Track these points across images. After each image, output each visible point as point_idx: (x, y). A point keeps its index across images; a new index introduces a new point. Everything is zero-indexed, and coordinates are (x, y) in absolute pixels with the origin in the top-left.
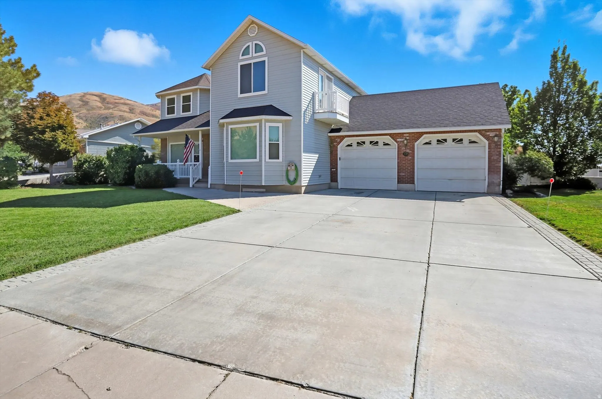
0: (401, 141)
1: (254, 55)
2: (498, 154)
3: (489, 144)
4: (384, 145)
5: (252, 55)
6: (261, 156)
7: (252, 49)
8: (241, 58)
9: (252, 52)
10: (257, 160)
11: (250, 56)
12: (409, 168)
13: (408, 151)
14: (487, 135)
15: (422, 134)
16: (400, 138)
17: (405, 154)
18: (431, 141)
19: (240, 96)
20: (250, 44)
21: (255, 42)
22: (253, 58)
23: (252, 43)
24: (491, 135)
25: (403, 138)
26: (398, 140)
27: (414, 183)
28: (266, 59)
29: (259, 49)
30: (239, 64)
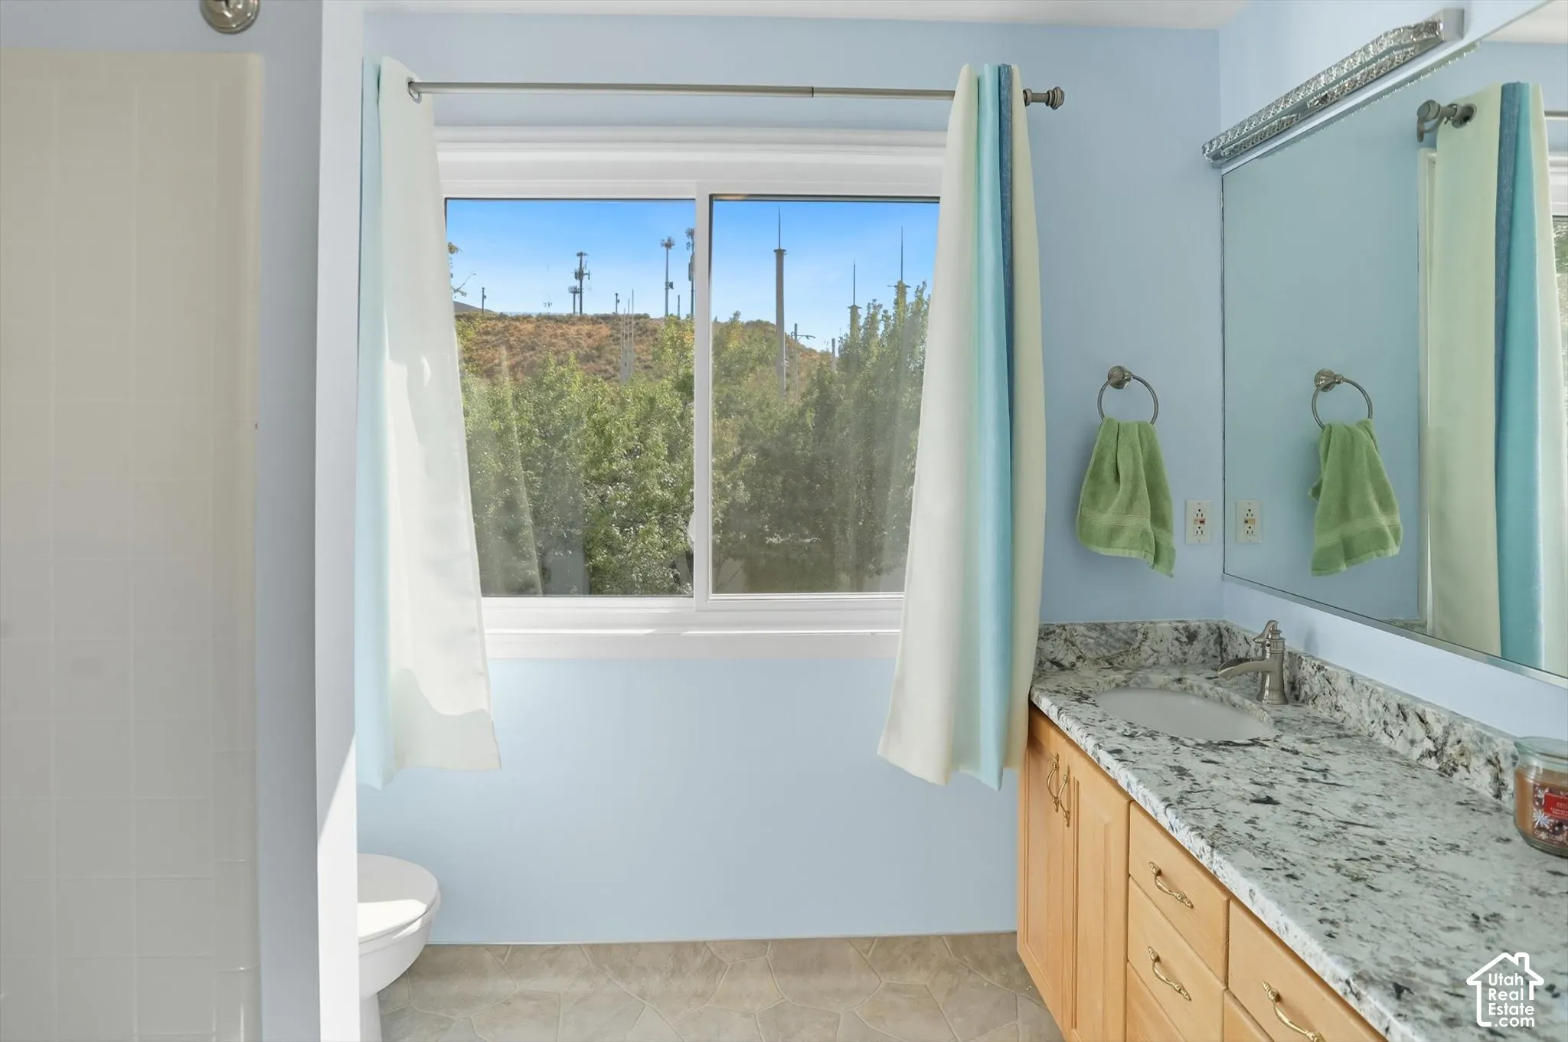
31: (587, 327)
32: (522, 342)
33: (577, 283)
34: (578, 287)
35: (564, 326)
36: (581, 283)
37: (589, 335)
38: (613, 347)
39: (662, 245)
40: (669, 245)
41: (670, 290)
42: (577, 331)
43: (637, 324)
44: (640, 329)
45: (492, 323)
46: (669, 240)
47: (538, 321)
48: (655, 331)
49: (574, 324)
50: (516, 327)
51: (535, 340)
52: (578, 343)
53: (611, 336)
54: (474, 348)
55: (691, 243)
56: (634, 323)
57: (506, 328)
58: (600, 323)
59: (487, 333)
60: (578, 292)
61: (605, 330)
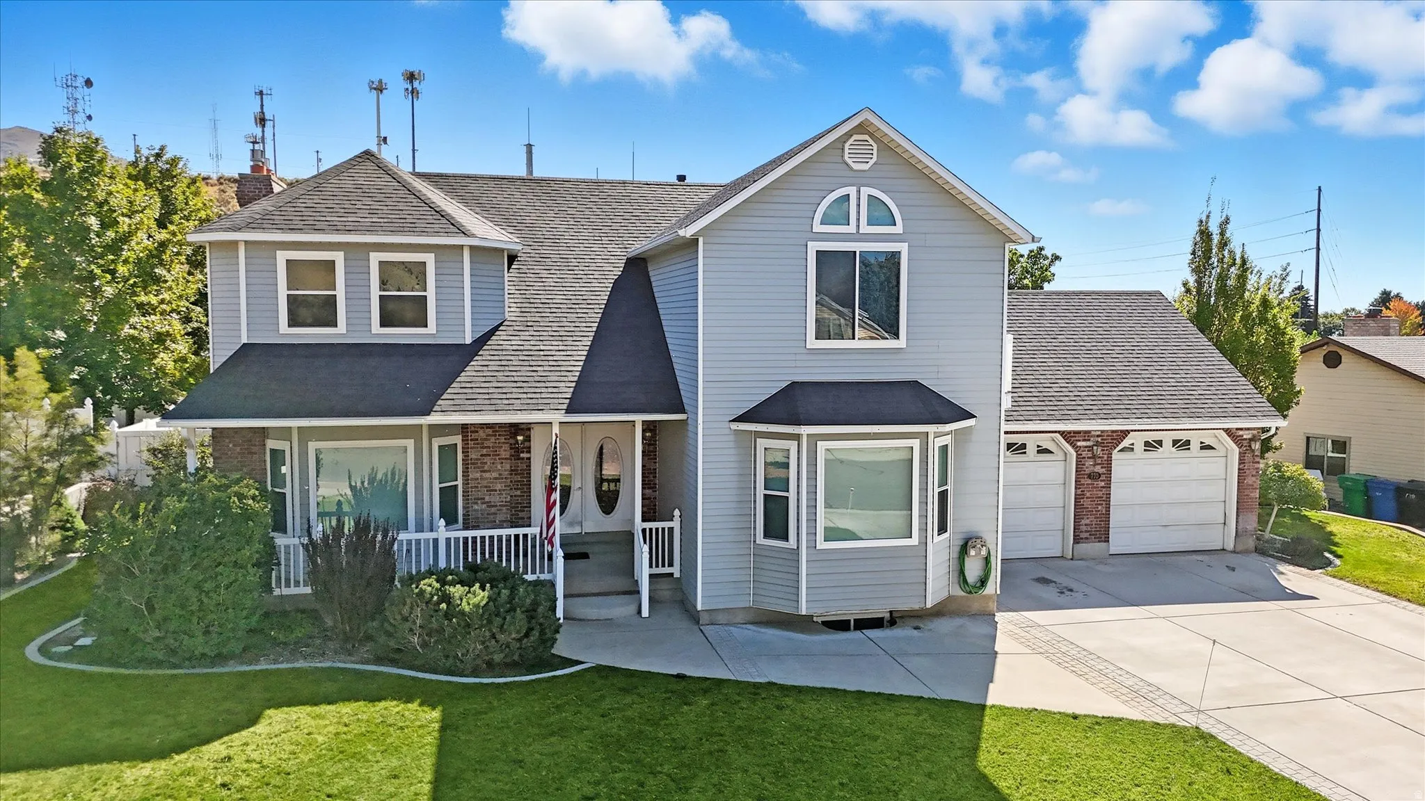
0: (1086, 447)
1: (865, 229)
2: (1254, 473)
3: (1240, 453)
4: (1039, 452)
5: (858, 226)
6: (923, 530)
7: (859, 212)
8: (818, 228)
9: (858, 220)
10: (914, 541)
11: (852, 228)
12: (1100, 508)
13: (1098, 469)
14: (1240, 436)
15: (1125, 433)
16: (1084, 440)
17: (1094, 476)
18: (1133, 444)
19: (812, 343)
20: (852, 191)
21: (865, 191)
22: (858, 237)
23: (859, 192)
24: (1245, 437)
25: (1089, 440)
26: (1079, 444)
27: (1108, 541)
28: (903, 248)
29: (880, 214)
30: (814, 247)
33: (258, 131)
34: (260, 135)
36: (263, 131)
39: (371, 88)
40: (380, 89)
41: (383, 146)
46: (380, 83)
47: (221, 184)
51: (222, 208)
55: (410, 89)
60: (258, 143)
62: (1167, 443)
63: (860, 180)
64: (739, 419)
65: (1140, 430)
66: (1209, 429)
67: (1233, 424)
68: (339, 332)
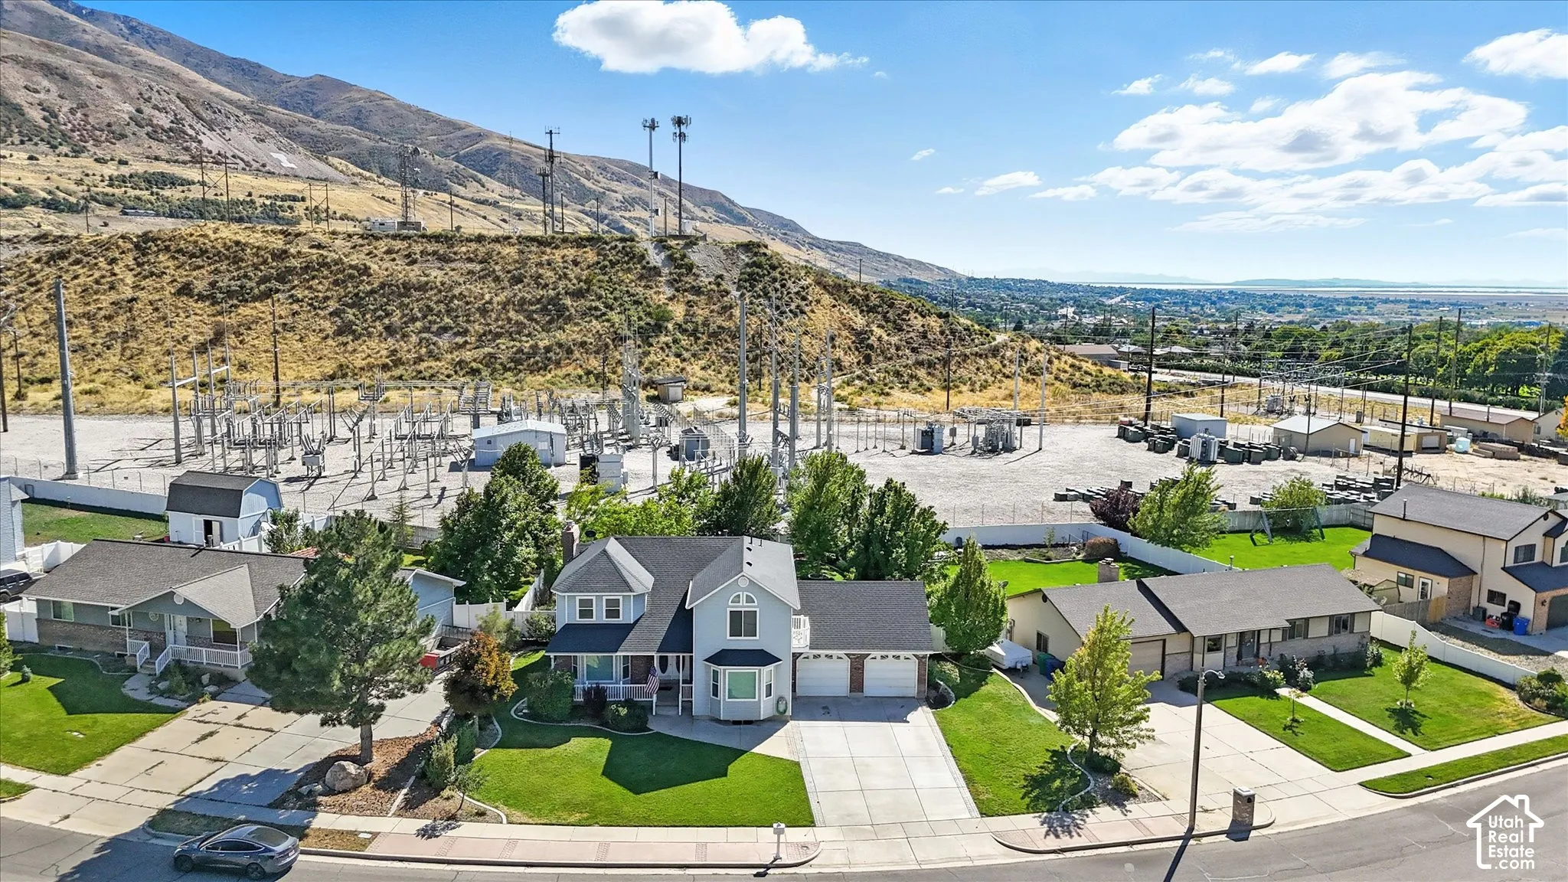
0: (854, 659)
1: (745, 604)
2: (924, 670)
3: (918, 662)
4: (838, 658)
5: (743, 604)
6: (760, 697)
7: (743, 599)
8: (731, 604)
9: (743, 601)
10: (757, 700)
11: (741, 604)
12: (860, 680)
13: (859, 667)
14: (916, 657)
15: (868, 654)
16: (853, 657)
17: (857, 669)
18: (875, 657)
19: (728, 638)
20: (741, 593)
21: (745, 593)
22: (743, 606)
23: (743, 594)
24: (920, 657)
25: (856, 657)
26: (851, 658)
27: (863, 692)
28: (758, 610)
29: (749, 600)
30: (729, 610)
31: (572, 251)
32: (509, 272)
34: (548, 169)
35: (548, 250)
37: (576, 263)
38: (601, 277)
39: (645, 125)
40: (653, 127)
42: (563, 257)
43: (623, 248)
44: (627, 255)
45: (474, 246)
46: (653, 121)
48: (643, 257)
49: (557, 247)
50: (499, 253)
52: (565, 274)
53: (598, 263)
54: (461, 280)
55: (678, 133)
56: (620, 245)
57: (489, 254)
58: (585, 247)
59: (470, 260)
61: (591, 256)
62: (890, 657)
63: (743, 590)
64: (706, 660)
65: (877, 653)
66: (909, 654)
67: (918, 653)
68: (594, 620)
